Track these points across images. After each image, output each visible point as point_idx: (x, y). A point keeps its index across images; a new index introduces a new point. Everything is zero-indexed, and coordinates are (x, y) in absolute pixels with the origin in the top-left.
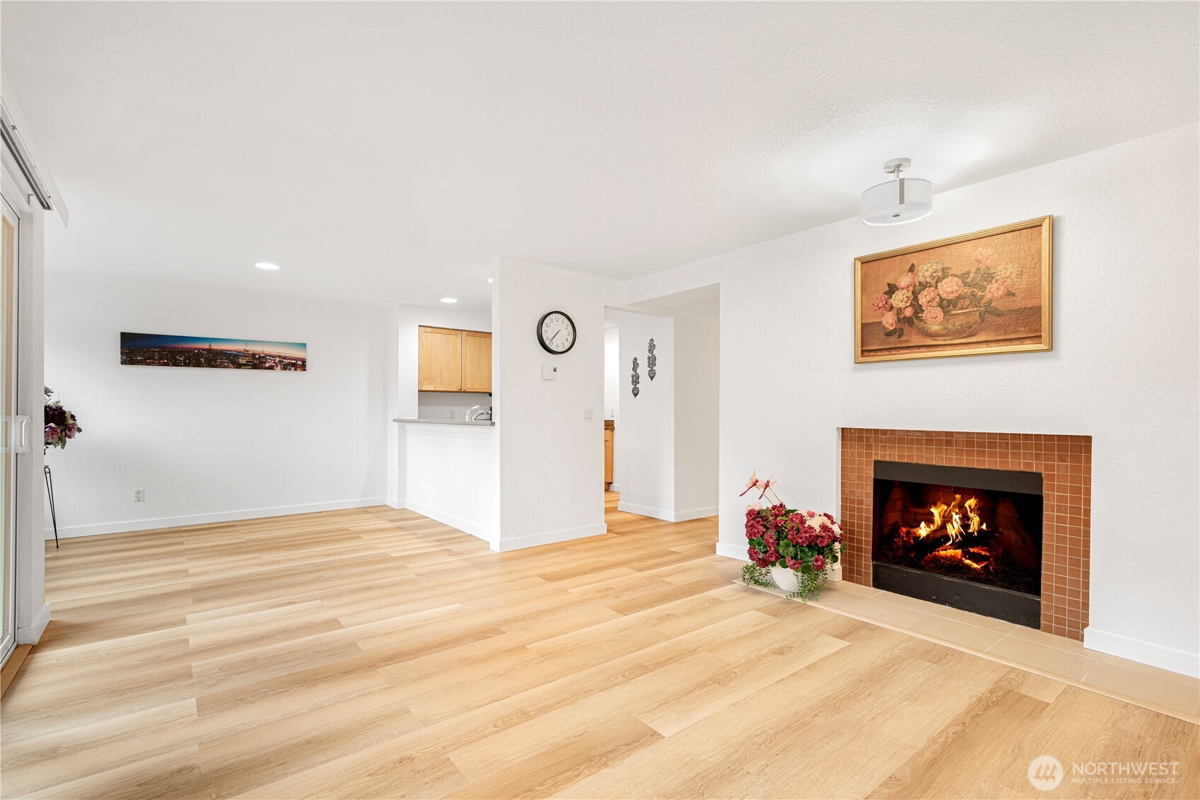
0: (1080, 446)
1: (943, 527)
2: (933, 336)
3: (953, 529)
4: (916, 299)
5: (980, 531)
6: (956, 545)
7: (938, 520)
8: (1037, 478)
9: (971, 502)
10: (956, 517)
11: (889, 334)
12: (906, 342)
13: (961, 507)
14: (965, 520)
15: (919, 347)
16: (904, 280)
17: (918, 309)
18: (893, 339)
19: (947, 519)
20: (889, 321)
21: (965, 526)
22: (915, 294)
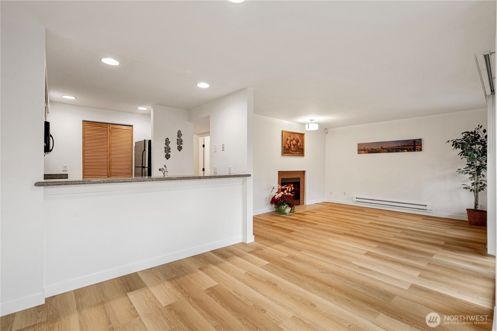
0: (304, 172)
1: (288, 190)
2: (292, 151)
3: (290, 190)
4: (290, 143)
5: (293, 189)
6: (290, 193)
7: (287, 189)
8: (299, 178)
9: (292, 185)
10: (290, 188)
11: (287, 149)
12: (289, 152)
13: (291, 186)
14: (291, 188)
15: (291, 153)
16: (289, 138)
17: (291, 145)
18: (287, 151)
19: (289, 189)
20: (287, 146)
21: (291, 189)
22: (290, 142)
